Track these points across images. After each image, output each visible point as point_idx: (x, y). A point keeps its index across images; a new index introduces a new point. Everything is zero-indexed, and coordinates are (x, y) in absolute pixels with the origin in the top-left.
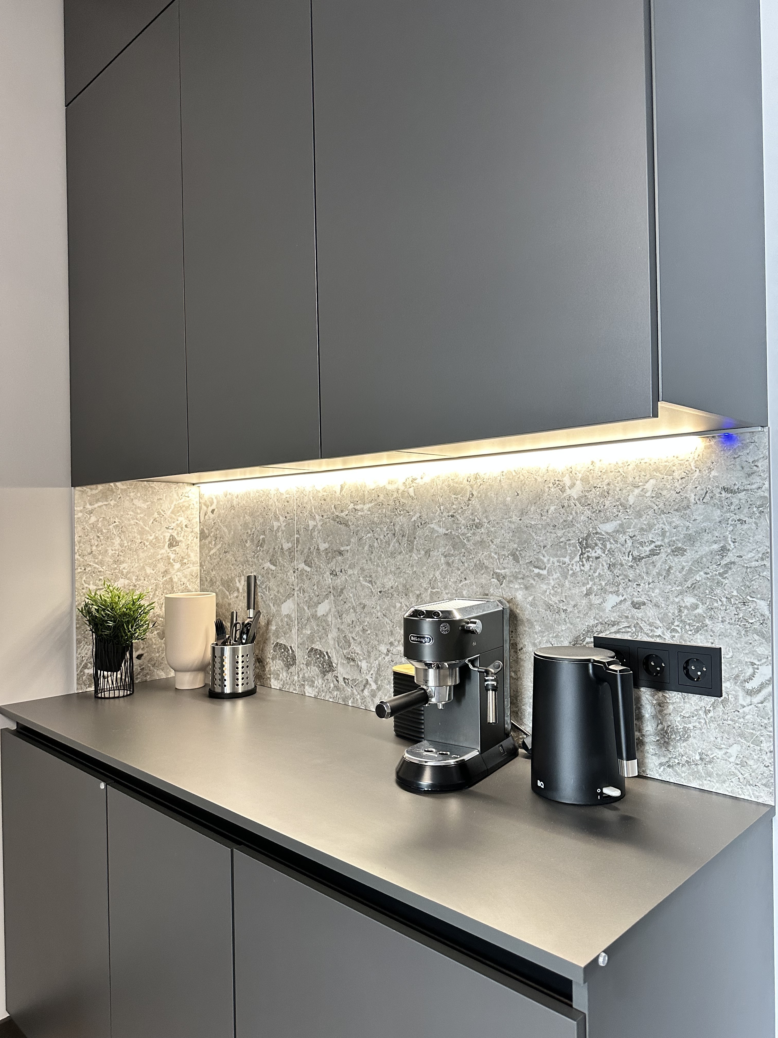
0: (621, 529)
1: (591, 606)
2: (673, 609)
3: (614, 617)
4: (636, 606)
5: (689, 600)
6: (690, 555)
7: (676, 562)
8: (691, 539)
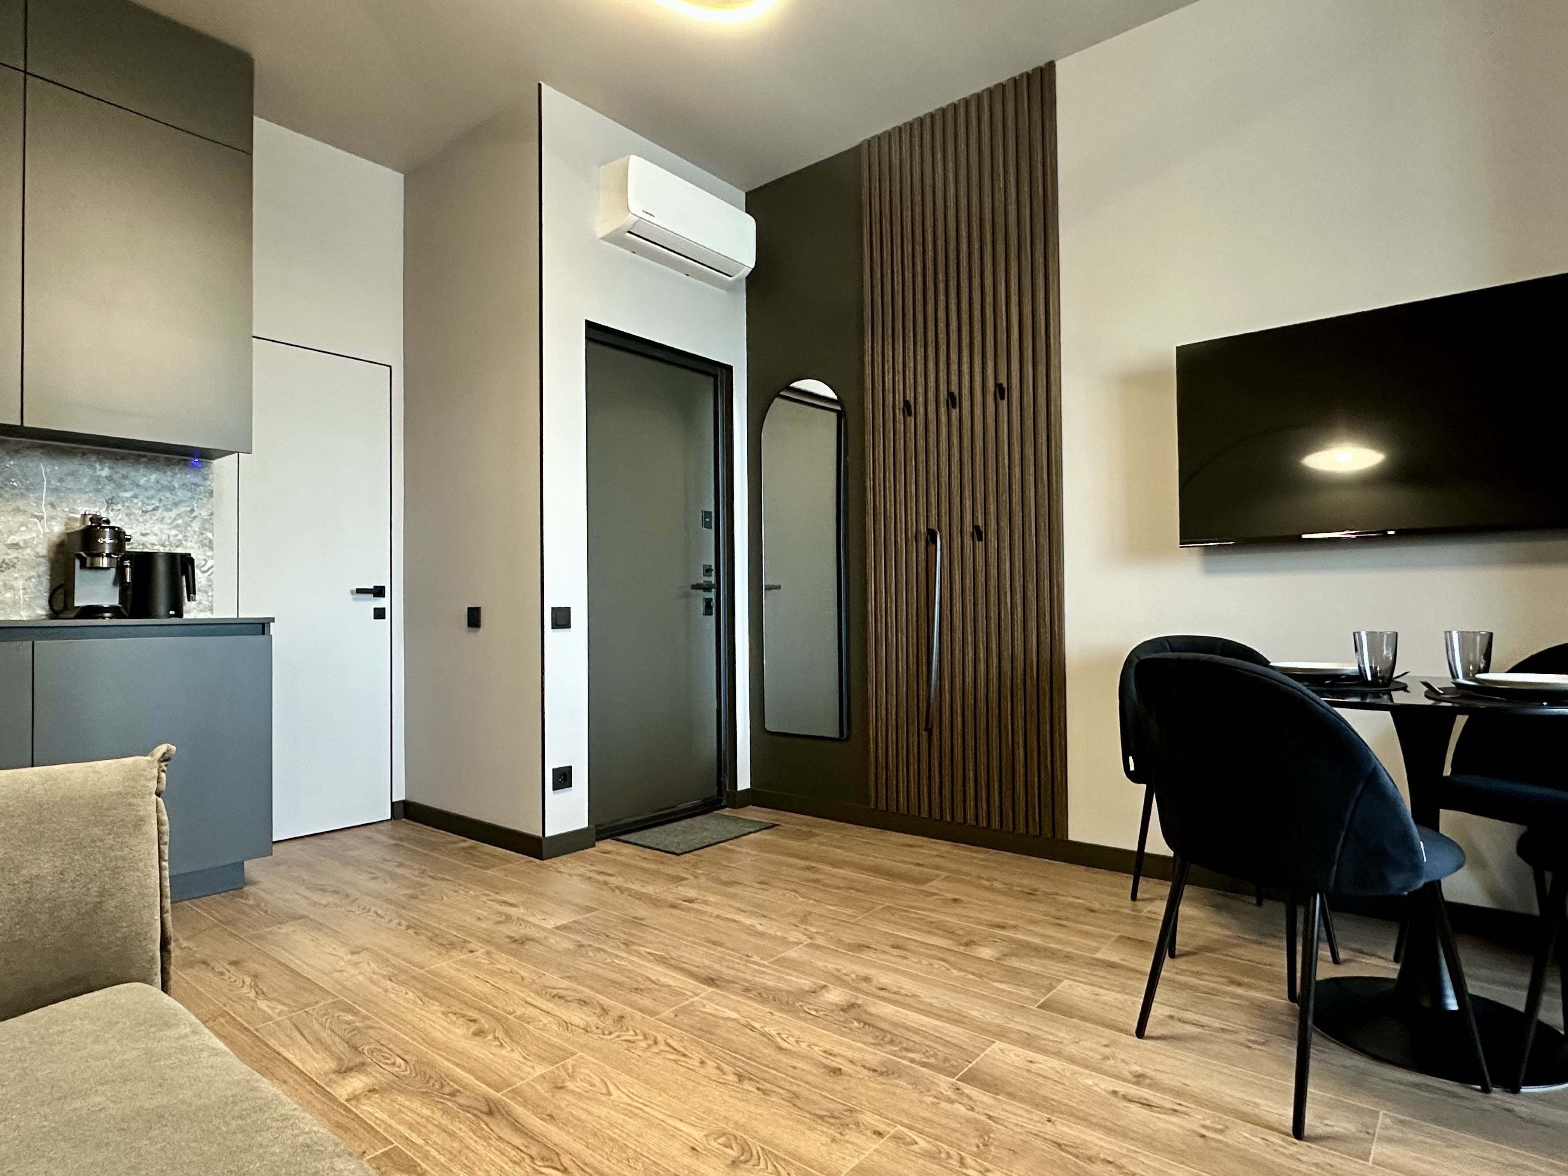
2: (165, 537)
4: (143, 535)
5: (174, 532)
7: (167, 514)
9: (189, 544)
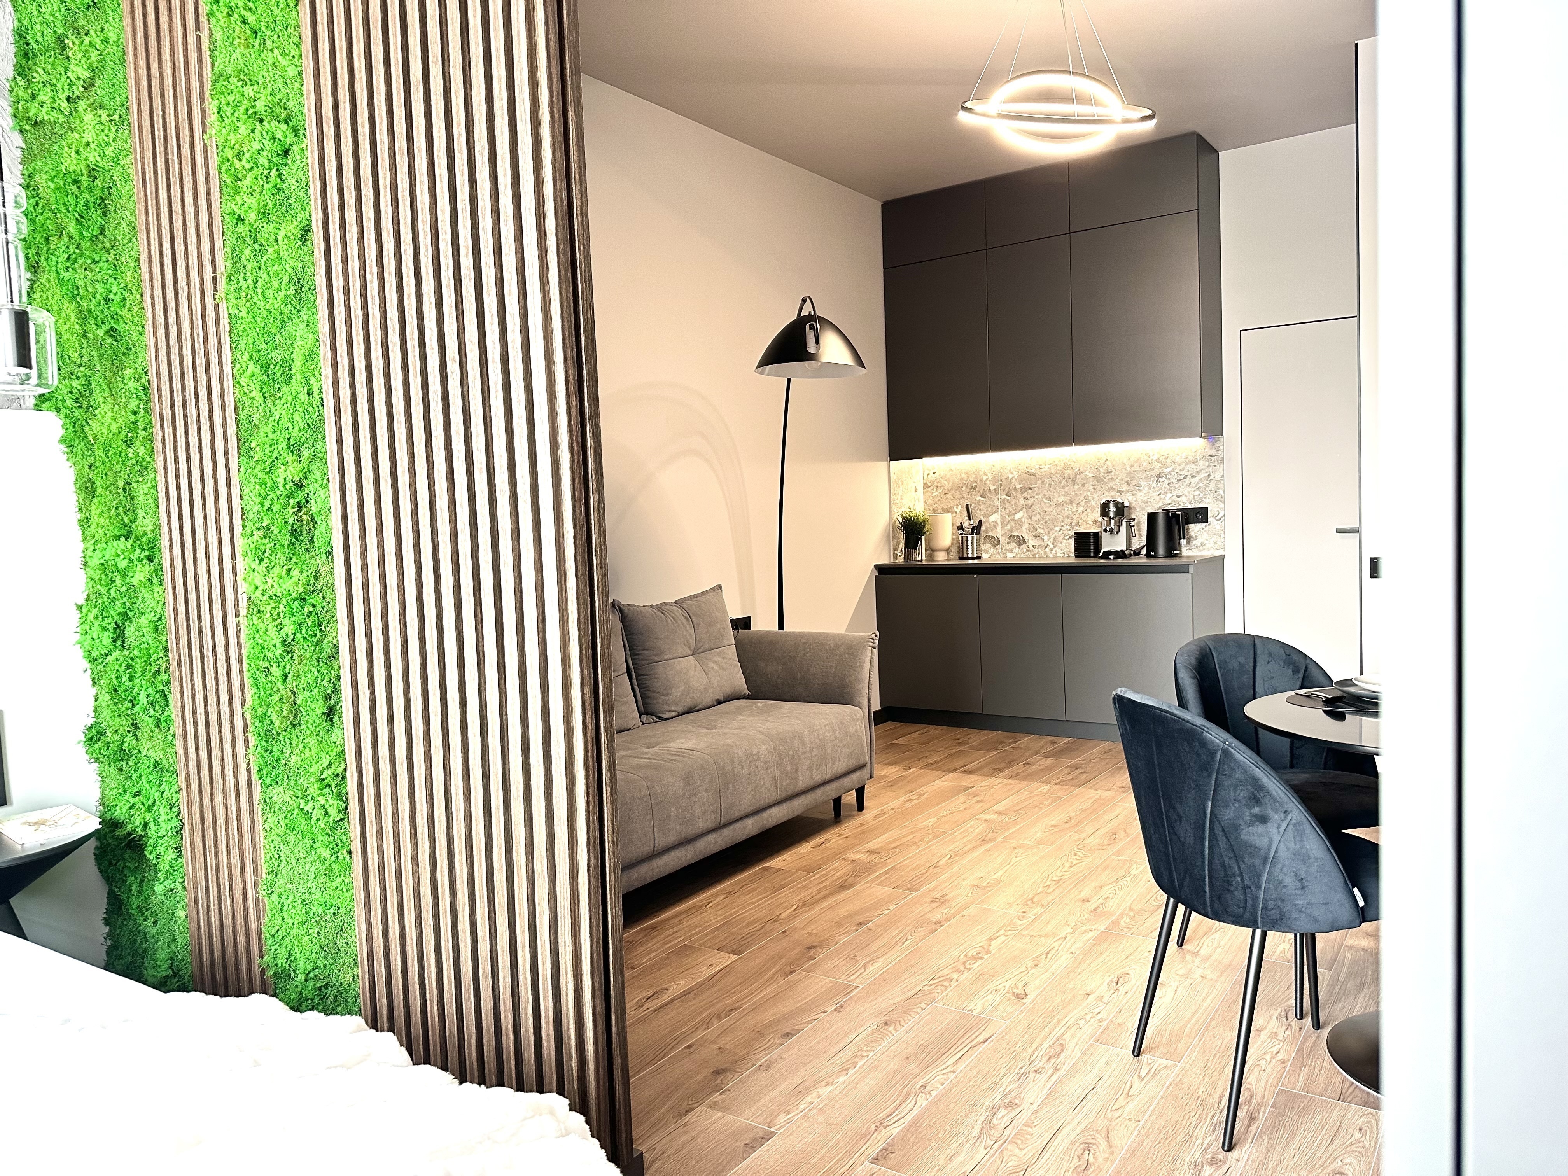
0: (1173, 470)
1: (1160, 499)
2: (1192, 497)
3: (1170, 502)
4: (1178, 497)
5: (1197, 492)
6: (1198, 478)
7: (1193, 480)
8: (1198, 472)
9: (1207, 501)
